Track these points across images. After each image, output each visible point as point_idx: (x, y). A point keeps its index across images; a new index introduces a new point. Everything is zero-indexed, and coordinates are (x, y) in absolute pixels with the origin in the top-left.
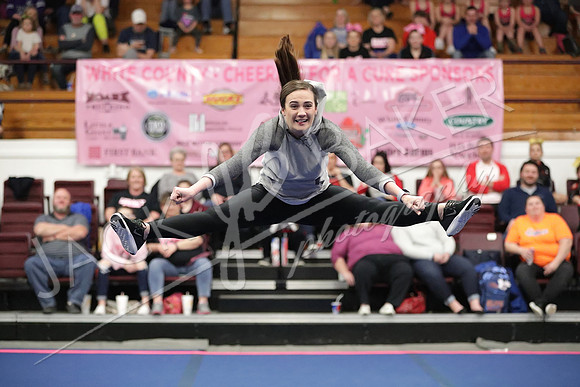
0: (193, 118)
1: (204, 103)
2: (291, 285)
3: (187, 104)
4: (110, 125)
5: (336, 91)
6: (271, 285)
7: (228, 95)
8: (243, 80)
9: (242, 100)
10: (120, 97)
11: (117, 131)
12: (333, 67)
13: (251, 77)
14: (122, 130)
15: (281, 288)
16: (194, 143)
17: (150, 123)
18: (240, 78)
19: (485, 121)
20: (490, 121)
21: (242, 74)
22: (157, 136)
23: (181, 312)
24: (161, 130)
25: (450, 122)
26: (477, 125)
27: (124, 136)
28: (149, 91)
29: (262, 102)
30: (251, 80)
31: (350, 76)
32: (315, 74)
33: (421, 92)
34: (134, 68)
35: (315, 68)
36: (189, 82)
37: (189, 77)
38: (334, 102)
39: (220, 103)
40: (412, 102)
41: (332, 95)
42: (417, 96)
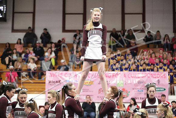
3: (77, 84)
5: (120, 80)
7: (89, 82)
9: (93, 83)
10: (58, 82)
19: (163, 89)
20: (165, 89)
21: (93, 75)
26: (161, 91)
29: (99, 84)
31: (124, 76)
32: (114, 76)
33: (145, 81)
34: (62, 73)
35: (114, 74)
36: (78, 78)
37: (78, 76)
38: (120, 84)
39: (87, 84)
40: (142, 84)
41: (119, 82)
42: (144, 82)
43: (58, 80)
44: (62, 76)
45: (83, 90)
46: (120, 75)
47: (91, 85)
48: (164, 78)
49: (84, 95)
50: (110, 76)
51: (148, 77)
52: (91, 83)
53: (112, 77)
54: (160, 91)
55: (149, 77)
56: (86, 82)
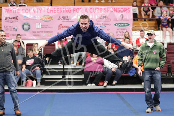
0: (37, 24)
1: (41, 20)
2: (67, 77)
4: (12, 27)
6: (61, 77)
7: (48, 17)
8: (53, 12)
10: (15, 18)
11: (14, 29)
12: (81, 8)
14: (16, 28)
16: (38, 32)
17: (24, 26)
22: (26, 30)
24: (28, 28)
25: (116, 25)
26: (125, 26)
27: (16, 30)
32: (75, 10)
34: (19, 9)
36: (36, 13)
37: (36, 12)
45: (42, 27)
48: (128, 12)
49: (43, 32)
51: (111, 12)
56: (45, 17)
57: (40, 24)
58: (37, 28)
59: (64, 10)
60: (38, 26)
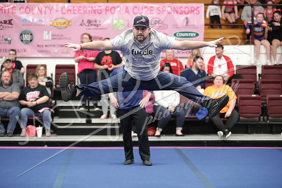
0: (45, 33)
1: (51, 25)
2: (94, 121)
3: (42, 25)
4: (3, 37)
5: (119, 19)
6: (84, 121)
7: (64, 21)
8: (71, 13)
9: (70, 23)
10: (8, 22)
11: (6, 40)
12: (118, 7)
13: (75, 12)
14: (9, 39)
15: (89, 122)
16: (46, 46)
17: (23, 35)
18: (69, 12)
19: (195, 35)
20: (197, 35)
21: (70, 10)
22: (27, 42)
23: (36, 135)
24: (29, 39)
25: (177, 35)
26: (190, 37)
27: (10, 42)
28: (23, 19)
29: (81, 25)
30: (76, 13)
31: (126, 12)
32: (108, 10)
33: (162, 20)
34: (15, 7)
35: (108, 7)
36: (43, 15)
37: (43, 12)
38: (118, 24)
39: (59, 25)
40: (157, 25)
41: (117, 21)
42: (161, 22)
43: (7, 19)
44: (14, 11)
45: (53, 37)
46: (119, 9)
47: (66, 27)
48: (197, 14)
49: (54, 46)
50: (101, 10)
51: (168, 13)
52: (67, 23)
53: (104, 12)
54: (188, 37)
55: (171, 13)
56: (58, 21)
57: (50, 32)
58: (44, 39)
59: (89, 10)
60: (47, 36)
